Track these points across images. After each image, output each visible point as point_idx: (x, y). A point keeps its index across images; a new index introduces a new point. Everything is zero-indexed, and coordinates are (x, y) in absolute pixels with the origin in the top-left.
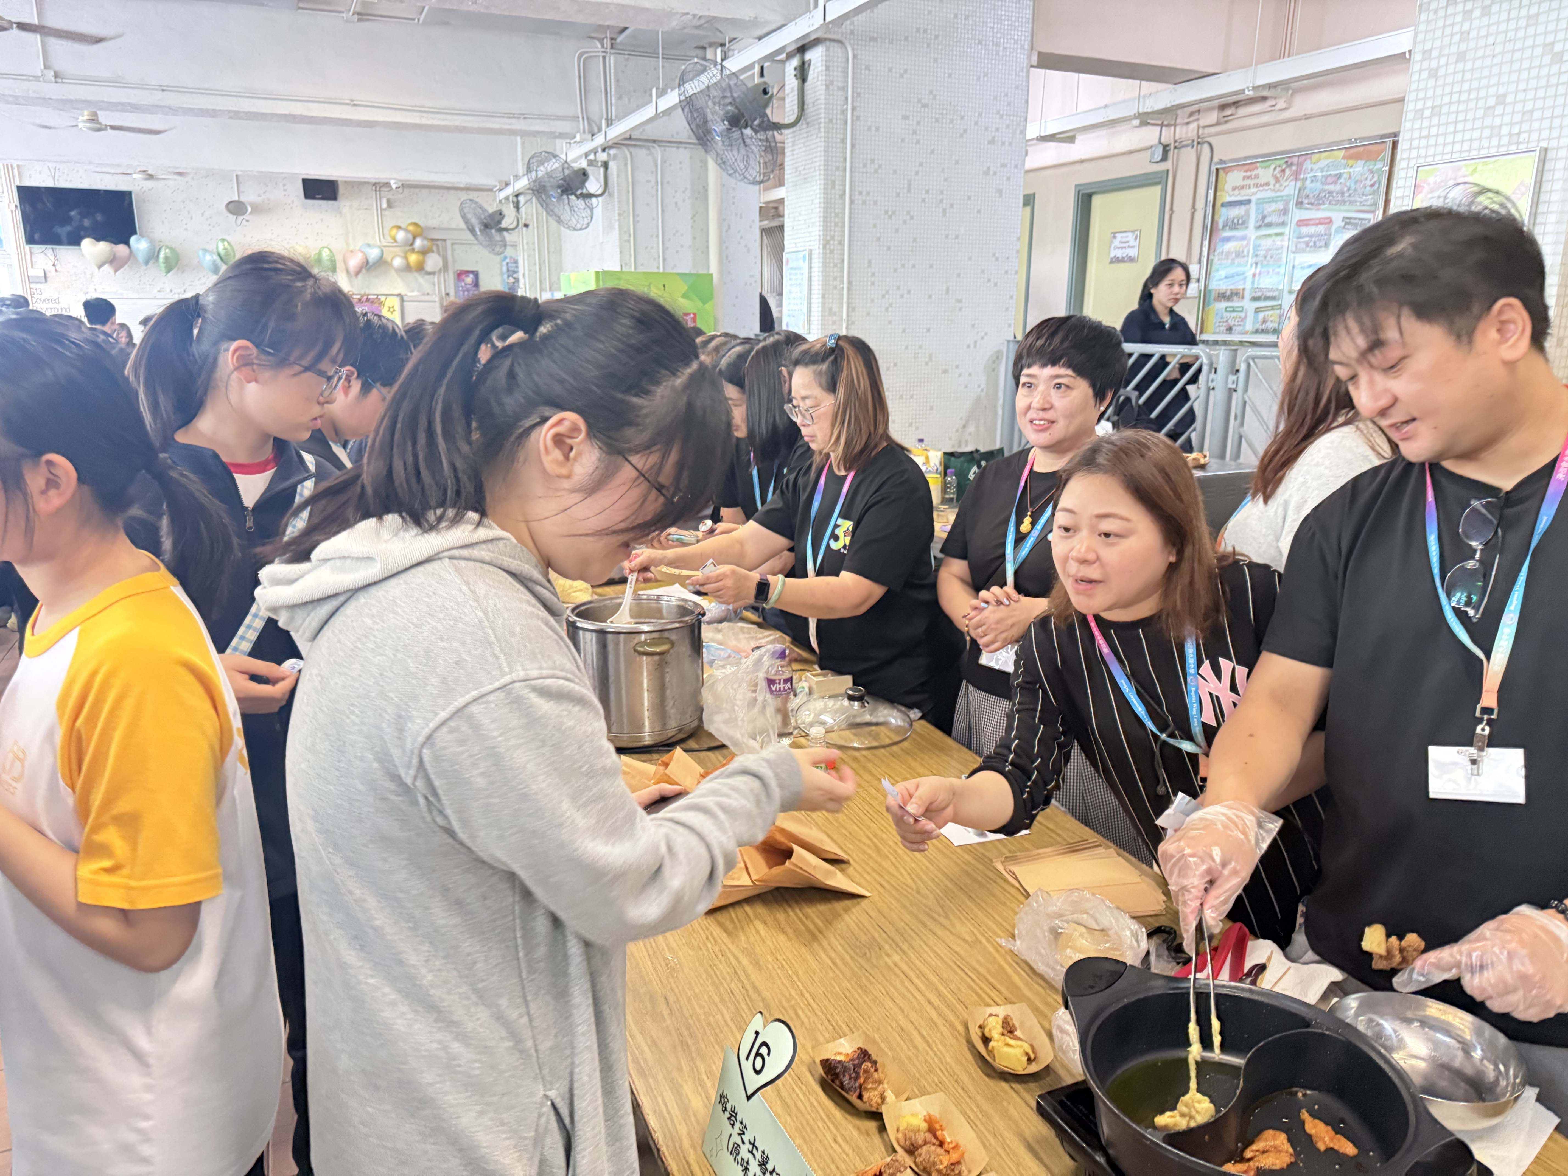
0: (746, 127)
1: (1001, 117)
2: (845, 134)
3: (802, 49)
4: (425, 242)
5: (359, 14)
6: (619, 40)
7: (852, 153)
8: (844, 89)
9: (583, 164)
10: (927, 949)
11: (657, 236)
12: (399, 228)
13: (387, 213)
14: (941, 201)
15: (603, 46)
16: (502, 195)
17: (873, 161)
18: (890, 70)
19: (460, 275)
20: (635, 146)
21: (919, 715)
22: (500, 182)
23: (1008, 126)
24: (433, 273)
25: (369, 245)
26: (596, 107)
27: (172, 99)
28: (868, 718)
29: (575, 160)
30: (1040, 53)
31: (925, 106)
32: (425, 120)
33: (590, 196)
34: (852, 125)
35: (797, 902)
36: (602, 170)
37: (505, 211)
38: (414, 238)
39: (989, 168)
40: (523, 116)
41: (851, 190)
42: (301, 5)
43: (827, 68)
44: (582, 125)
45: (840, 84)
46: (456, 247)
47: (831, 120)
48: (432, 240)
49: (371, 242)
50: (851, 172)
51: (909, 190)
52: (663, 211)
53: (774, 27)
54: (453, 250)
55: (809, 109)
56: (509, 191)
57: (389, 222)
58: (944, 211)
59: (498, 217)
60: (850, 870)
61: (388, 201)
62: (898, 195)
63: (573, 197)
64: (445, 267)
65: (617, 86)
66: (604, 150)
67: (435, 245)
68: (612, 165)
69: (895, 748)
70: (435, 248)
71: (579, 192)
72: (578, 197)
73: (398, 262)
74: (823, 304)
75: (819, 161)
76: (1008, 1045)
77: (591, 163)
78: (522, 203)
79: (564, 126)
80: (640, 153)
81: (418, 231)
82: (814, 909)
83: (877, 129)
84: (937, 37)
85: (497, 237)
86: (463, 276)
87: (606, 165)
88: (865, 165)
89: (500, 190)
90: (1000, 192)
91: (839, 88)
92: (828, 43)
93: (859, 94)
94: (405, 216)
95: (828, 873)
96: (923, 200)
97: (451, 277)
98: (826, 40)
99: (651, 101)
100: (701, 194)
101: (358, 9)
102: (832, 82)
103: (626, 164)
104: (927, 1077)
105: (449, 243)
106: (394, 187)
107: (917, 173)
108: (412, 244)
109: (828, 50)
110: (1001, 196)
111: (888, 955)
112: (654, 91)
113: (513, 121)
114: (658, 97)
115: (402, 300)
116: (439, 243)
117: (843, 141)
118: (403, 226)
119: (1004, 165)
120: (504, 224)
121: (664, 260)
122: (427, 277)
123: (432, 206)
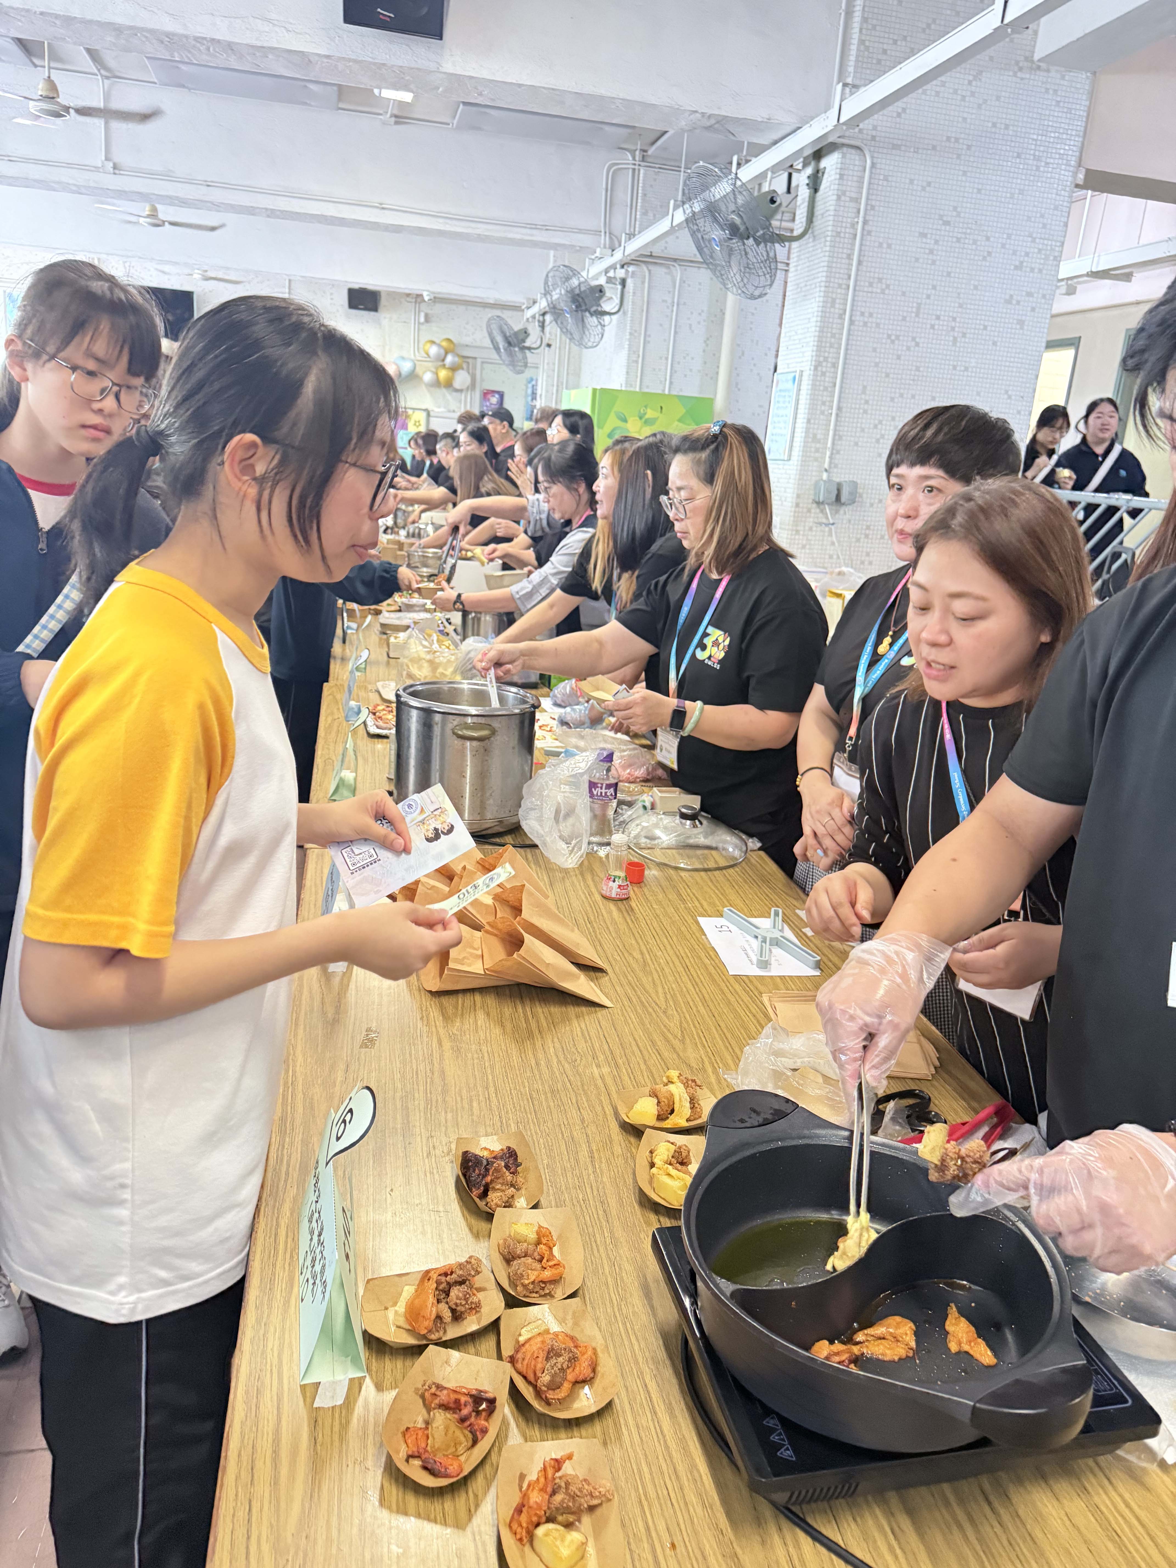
0: (748, 238)
1: (1034, 241)
2: (853, 250)
3: (818, 155)
4: (456, 359)
5: (396, 116)
6: (650, 153)
7: (858, 270)
8: (857, 200)
9: (602, 281)
10: (643, 1067)
11: (667, 359)
12: (433, 342)
13: (423, 327)
14: (953, 329)
15: (634, 159)
16: (529, 314)
17: (880, 280)
18: (911, 181)
19: (486, 394)
20: (656, 263)
21: (759, 845)
22: (528, 299)
23: (1040, 250)
24: (461, 391)
25: (403, 358)
26: (620, 221)
27: (217, 195)
28: (702, 840)
29: (596, 277)
30: (1088, 171)
31: (947, 223)
32: (448, 227)
33: (605, 313)
34: (862, 239)
35: (532, 1000)
36: (619, 287)
37: (530, 330)
38: (446, 353)
39: (1011, 296)
40: (545, 228)
41: (852, 310)
42: (341, 105)
43: (841, 176)
44: (604, 239)
45: (854, 195)
46: (485, 365)
47: (838, 234)
48: (464, 357)
49: (405, 355)
50: (855, 290)
51: (917, 315)
52: (676, 333)
53: (789, 129)
54: (482, 369)
55: (818, 222)
56: (535, 309)
57: (425, 337)
58: (955, 339)
59: (521, 336)
60: (605, 980)
61: (427, 316)
62: (904, 319)
63: (587, 314)
64: (473, 386)
65: (643, 200)
66: (622, 267)
67: (465, 362)
68: (630, 282)
69: (717, 873)
70: (465, 366)
71: (593, 309)
72: (592, 315)
73: (428, 377)
74: (807, 431)
75: (822, 277)
76: (669, 1175)
77: (610, 280)
78: (547, 322)
79: (585, 240)
80: (659, 271)
81: (451, 347)
82: (546, 1010)
83: (889, 246)
84: (969, 147)
85: (519, 355)
86: (489, 396)
87: (623, 282)
88: (871, 285)
89: (528, 308)
90: (1021, 323)
91: (852, 200)
92: (845, 149)
93: (873, 208)
94: (440, 332)
95: (569, 976)
96: (932, 327)
97: (477, 395)
98: (843, 145)
99: (668, 214)
100: (717, 319)
101: (396, 112)
102: (844, 193)
103: (643, 283)
104: (573, 1192)
105: (479, 361)
106: (426, 298)
107: (928, 297)
108: (443, 360)
109: (844, 157)
110: (1022, 328)
111: (598, 1066)
112: (672, 202)
113: (535, 232)
114: (674, 210)
115: (428, 415)
116: (470, 361)
117: (849, 257)
118: (437, 341)
119: (1030, 294)
120: (528, 343)
121: (671, 383)
122: (455, 394)
123: (467, 323)
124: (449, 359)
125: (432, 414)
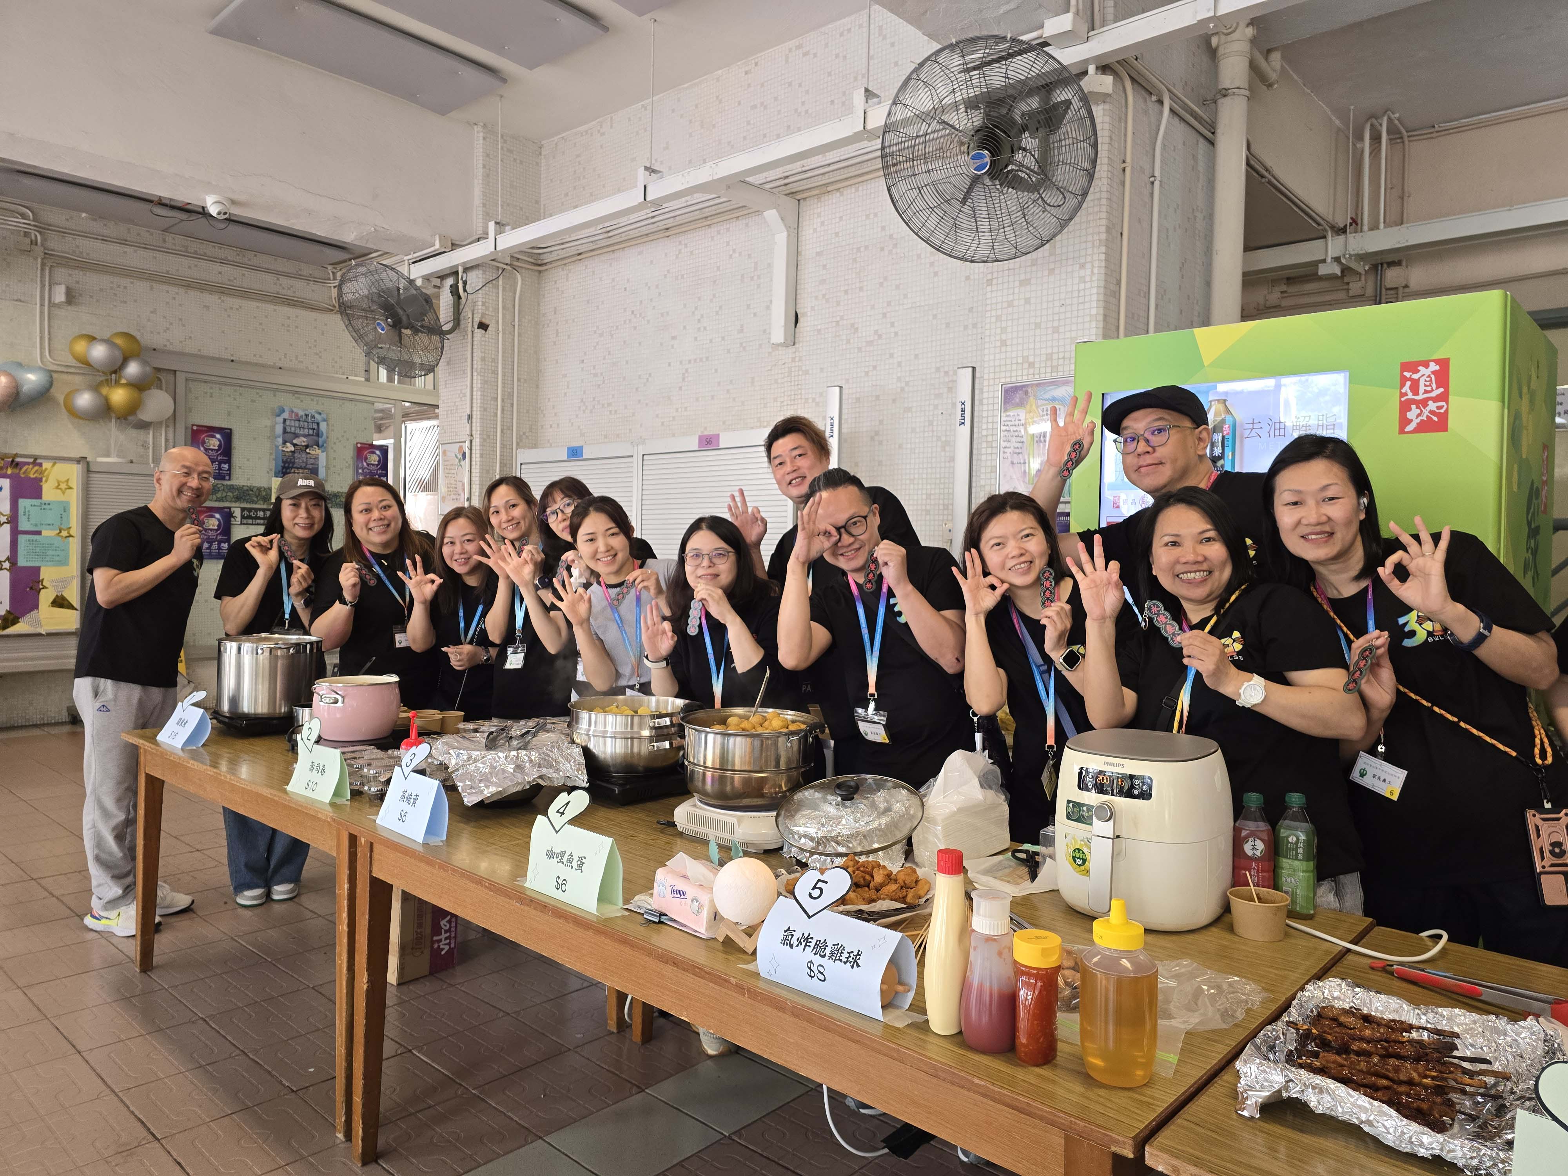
4: (144, 370)
12: (92, 339)
13: (61, 313)
19: (200, 433)
24: (156, 427)
25: (26, 363)
37: (435, 296)
38: (124, 359)
46: (191, 385)
48: (158, 368)
49: (30, 359)
57: (71, 328)
61: (68, 292)
64: (176, 416)
67: (161, 377)
70: (159, 382)
73: (82, 400)
81: (133, 349)
94: (108, 320)
97: (180, 436)
105: (181, 377)
108: (118, 371)
115: (87, 470)
116: (167, 375)
118: (102, 336)
122: (134, 433)
123: (154, 312)
124: (133, 369)
125: (92, 468)
